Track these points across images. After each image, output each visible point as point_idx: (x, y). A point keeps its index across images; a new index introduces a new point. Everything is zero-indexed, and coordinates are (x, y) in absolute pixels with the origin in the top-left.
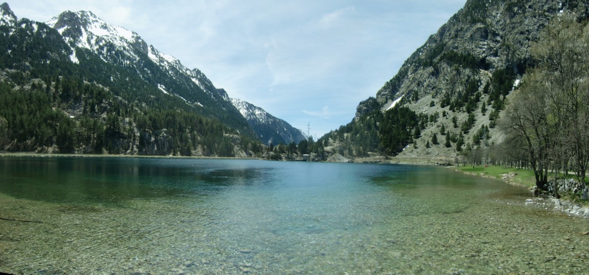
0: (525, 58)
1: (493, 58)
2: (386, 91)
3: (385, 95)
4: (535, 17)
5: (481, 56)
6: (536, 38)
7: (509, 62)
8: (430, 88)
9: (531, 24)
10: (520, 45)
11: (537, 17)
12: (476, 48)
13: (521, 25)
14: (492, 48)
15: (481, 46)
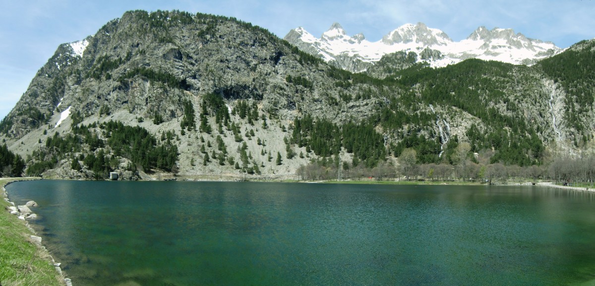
0: (231, 85)
1: (193, 80)
2: (46, 102)
3: (46, 105)
4: (230, 48)
5: (181, 77)
6: (237, 68)
7: (216, 87)
8: (119, 102)
9: (228, 54)
10: (222, 72)
11: (233, 48)
12: (173, 67)
13: (218, 53)
14: (191, 70)
15: (178, 67)
